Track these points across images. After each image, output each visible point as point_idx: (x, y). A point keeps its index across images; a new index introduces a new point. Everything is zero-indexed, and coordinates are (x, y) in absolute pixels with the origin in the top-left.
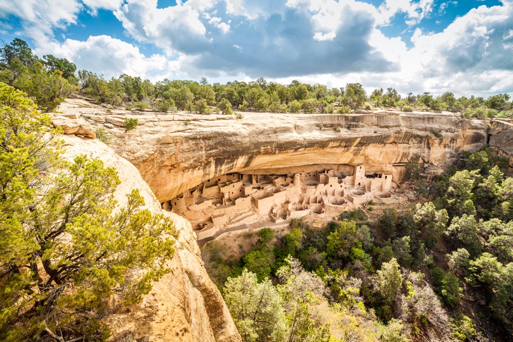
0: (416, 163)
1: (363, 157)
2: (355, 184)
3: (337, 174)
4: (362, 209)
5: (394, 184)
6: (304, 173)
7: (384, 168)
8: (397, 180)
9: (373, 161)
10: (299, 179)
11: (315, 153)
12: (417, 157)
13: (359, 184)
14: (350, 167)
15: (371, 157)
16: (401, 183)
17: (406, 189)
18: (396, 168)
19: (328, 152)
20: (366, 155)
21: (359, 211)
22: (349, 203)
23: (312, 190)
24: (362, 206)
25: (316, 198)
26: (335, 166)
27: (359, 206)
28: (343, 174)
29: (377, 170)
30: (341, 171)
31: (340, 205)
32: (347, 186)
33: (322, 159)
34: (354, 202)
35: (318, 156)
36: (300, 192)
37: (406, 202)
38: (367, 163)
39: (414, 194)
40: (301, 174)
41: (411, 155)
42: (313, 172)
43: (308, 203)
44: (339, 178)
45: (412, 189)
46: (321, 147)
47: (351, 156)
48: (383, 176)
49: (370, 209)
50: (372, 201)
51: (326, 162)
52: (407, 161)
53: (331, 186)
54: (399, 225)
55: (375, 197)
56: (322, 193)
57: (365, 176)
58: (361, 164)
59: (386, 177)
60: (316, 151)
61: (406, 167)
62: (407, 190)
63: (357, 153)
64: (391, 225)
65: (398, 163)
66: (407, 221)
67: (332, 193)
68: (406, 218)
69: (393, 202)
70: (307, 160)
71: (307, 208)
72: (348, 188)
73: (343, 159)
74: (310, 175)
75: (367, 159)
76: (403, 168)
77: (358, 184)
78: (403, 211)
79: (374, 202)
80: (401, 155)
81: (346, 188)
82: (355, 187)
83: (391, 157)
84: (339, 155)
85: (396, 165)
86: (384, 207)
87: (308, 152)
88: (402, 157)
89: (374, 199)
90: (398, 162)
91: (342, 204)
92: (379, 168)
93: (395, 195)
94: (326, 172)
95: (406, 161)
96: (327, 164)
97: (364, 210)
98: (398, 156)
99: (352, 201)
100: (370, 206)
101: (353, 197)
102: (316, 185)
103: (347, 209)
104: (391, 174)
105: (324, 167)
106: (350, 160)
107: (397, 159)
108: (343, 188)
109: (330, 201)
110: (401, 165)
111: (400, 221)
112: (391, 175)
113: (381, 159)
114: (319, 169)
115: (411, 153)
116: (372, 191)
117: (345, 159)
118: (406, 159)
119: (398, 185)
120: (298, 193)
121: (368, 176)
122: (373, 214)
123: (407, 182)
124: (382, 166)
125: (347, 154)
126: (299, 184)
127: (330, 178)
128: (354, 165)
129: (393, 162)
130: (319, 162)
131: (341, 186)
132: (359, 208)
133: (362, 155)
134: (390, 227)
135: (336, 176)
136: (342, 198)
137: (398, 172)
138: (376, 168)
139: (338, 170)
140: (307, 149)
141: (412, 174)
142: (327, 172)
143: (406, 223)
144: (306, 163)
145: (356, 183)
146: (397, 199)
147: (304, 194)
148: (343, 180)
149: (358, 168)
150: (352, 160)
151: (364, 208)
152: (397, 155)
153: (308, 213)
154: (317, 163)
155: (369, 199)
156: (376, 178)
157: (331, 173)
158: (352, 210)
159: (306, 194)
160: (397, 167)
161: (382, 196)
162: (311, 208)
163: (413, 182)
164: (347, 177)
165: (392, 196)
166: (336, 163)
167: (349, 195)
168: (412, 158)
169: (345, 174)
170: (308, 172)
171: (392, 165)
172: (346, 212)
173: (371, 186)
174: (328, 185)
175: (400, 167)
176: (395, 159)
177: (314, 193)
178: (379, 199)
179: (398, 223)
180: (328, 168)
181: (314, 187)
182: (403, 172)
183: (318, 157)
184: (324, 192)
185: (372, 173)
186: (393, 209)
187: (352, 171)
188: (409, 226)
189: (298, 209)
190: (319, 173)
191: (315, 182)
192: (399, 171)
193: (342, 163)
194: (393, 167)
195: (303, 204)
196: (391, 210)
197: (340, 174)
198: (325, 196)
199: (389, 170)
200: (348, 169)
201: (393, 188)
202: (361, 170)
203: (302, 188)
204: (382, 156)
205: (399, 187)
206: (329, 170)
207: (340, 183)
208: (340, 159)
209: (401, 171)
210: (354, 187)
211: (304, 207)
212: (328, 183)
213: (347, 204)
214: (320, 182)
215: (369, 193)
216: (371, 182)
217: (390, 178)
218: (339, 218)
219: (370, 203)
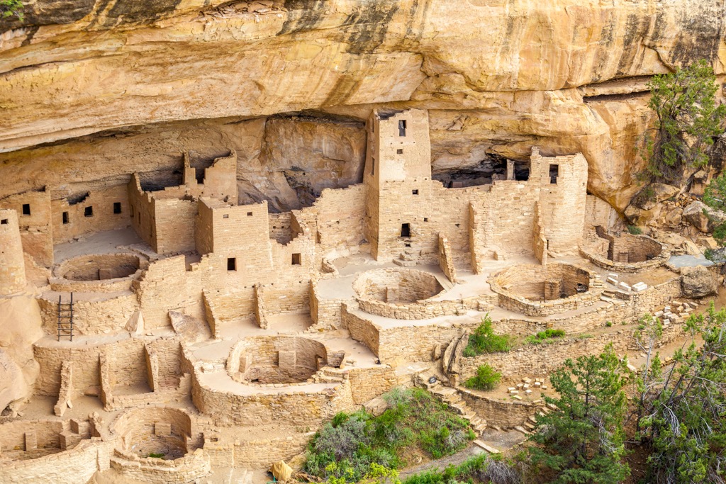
0: (704, 75)
1: (406, 60)
2: (382, 236)
3: (261, 185)
4: (437, 388)
5: (602, 206)
6: (48, 196)
7: (538, 116)
8: (615, 184)
9: (469, 83)
10: (18, 245)
11: (99, 55)
12: (702, 39)
13: (406, 230)
14: (339, 130)
15: (456, 59)
16: (638, 201)
17: (669, 228)
18: (604, 113)
19: (185, 45)
20: (425, 42)
21: (421, 401)
22: (359, 361)
23: (113, 307)
24: (433, 369)
25: (144, 357)
26: (242, 130)
27: (417, 368)
28: (300, 178)
29: (500, 135)
30: (285, 164)
31: (302, 378)
32: (331, 256)
33: (154, 90)
34: (383, 349)
35: (122, 77)
36: (36, 335)
37: (674, 309)
38: (436, 94)
39: (709, 254)
40: (26, 210)
41: (672, 31)
42: (107, 189)
43: (99, 398)
44: (276, 207)
45: (697, 225)
46: (132, 17)
47: (337, 58)
48: (539, 165)
49: (482, 382)
50: (486, 326)
51: (180, 113)
52: (657, 69)
53: (231, 264)
54: (646, 445)
55: (504, 301)
56: (176, 321)
57: (436, 175)
58: (402, 105)
59: (554, 169)
60: (108, 44)
61: (655, 103)
62: (676, 238)
63: (367, 36)
64: (602, 452)
65: (613, 81)
66: (682, 416)
67: (244, 307)
68: (675, 401)
69: (601, 318)
70: (55, 111)
71: (92, 433)
72: (343, 261)
73: (286, 80)
74: (89, 212)
75: (431, 67)
76: (641, 107)
77: (397, 230)
78: (656, 364)
79: (498, 331)
80: (620, 32)
81: (325, 269)
82: (385, 256)
83: (570, 48)
84: (262, 55)
85: (600, 91)
86: (555, 357)
87: (56, 53)
88: (627, 43)
89: (497, 315)
90: (608, 72)
91: (315, 369)
92: (509, 120)
93: (613, 275)
94: (190, 174)
95: (650, 65)
96: (194, 122)
97: (448, 393)
98: (607, 37)
99: (368, 341)
100: (480, 361)
101: (376, 321)
102: (130, 268)
103: (344, 403)
104: (581, 149)
105: (175, 145)
106: (329, 81)
107: (602, 58)
108: (306, 273)
109: (234, 365)
110: (629, 88)
111: (648, 420)
112: (579, 158)
113: (513, 64)
114: (146, 165)
115: (670, 17)
116: (485, 265)
117: (301, 79)
118: (650, 55)
119: (621, 213)
120: (19, 338)
121: (454, 178)
122: (499, 407)
123: (670, 190)
124: (522, 104)
125: (309, 47)
126: (20, 277)
127: (217, 215)
128: (363, 113)
129: (583, 78)
130: (135, 114)
131: (296, 259)
132: (415, 380)
133: (398, 48)
134: (597, 469)
135: (256, 199)
136: (312, 334)
137: (614, 133)
138: (495, 118)
139: (265, 155)
140: (43, 34)
141: (691, 141)
142: (200, 178)
143: (677, 429)
144: (49, 129)
145: (388, 228)
146: (624, 297)
147: (64, 343)
148: (302, 216)
149: (387, 132)
150: (345, 83)
151: (447, 375)
152: (597, 33)
153: (105, 465)
154: (119, 124)
155: (472, 317)
156: (499, 185)
157: (223, 178)
158: (376, 405)
159: (78, 342)
160: (609, 105)
161: (544, 291)
162: (121, 425)
163: (698, 189)
164: (328, 193)
165: (598, 279)
166: (246, 112)
167: (352, 308)
168: (679, 47)
169: (311, 178)
170: (73, 190)
171: (578, 94)
172: (338, 421)
173: (478, 236)
174: (212, 264)
175: (623, 107)
176: (590, 61)
177: (130, 328)
178: (525, 309)
179: (638, 437)
180: (198, 147)
181: (123, 284)
182: (640, 130)
183: (124, 81)
184: (194, 310)
185: (474, 158)
186: (607, 360)
187: (357, 155)
188: (694, 440)
189: (33, 445)
190: (148, 187)
191: (129, 252)
192: (620, 125)
193: (283, 108)
194: (586, 110)
195: (61, 406)
196: (592, 364)
197: (280, 180)
198: (202, 337)
199: (568, 129)
200: (325, 141)
201: (600, 231)
202: (407, 142)
203: (43, 304)
204: (518, 43)
205: (628, 222)
206: (210, 162)
207: (284, 241)
208: (265, 82)
209: (630, 128)
210: (373, 255)
211: (74, 427)
212: (210, 250)
213: (345, 368)
214: (160, 246)
215: (469, 278)
216: (470, 212)
217: (574, 172)
218: (305, 467)
219: (480, 341)
